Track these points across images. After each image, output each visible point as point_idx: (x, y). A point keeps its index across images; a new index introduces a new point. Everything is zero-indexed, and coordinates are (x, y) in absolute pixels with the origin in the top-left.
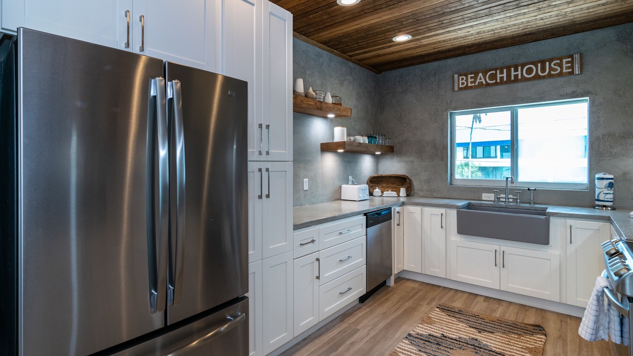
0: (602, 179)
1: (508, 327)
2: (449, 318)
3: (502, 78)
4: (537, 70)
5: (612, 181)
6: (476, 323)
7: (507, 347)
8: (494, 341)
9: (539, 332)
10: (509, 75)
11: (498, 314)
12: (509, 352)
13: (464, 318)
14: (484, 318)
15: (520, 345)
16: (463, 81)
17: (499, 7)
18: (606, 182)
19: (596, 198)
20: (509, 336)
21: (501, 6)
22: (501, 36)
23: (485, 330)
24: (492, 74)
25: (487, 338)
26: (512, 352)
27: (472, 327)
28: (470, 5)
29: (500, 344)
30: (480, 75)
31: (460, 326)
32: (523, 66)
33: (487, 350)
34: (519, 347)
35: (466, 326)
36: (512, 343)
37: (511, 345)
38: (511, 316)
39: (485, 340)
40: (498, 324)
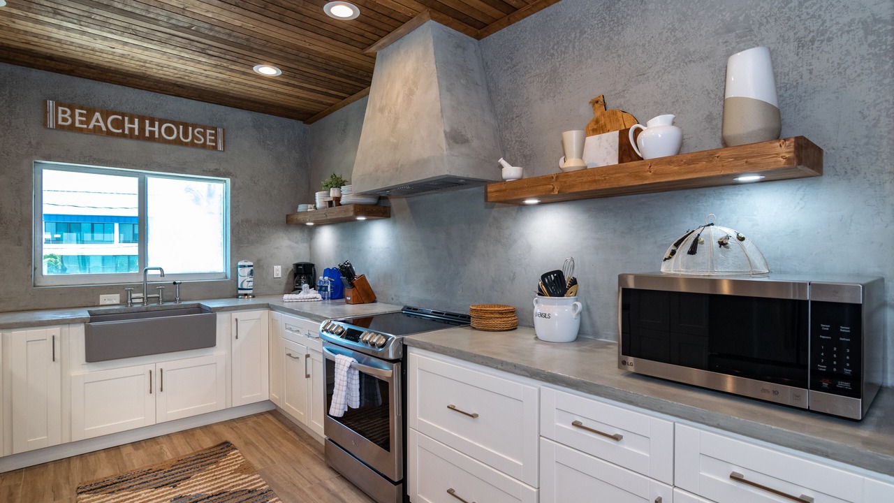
0: (244, 266)
1: (196, 462)
2: (116, 496)
3: (132, 130)
4: (178, 133)
5: (252, 268)
6: (157, 479)
7: (218, 483)
8: (200, 484)
9: (228, 449)
10: (142, 129)
11: (169, 456)
12: (226, 485)
13: (137, 483)
14: (160, 468)
15: (228, 472)
16: (66, 116)
17: (184, 41)
18: (248, 270)
19: (239, 287)
20: (208, 470)
21: (187, 41)
22: (147, 72)
23: (178, 481)
24: (117, 119)
25: (190, 487)
26: (229, 484)
27: (160, 487)
28: (134, 11)
29: (209, 484)
30: (97, 115)
31: (143, 495)
32: (162, 122)
33: (205, 499)
34: (228, 475)
35: (149, 490)
36: (219, 475)
37: (219, 478)
38: (185, 450)
39: (190, 490)
40: (183, 465)
